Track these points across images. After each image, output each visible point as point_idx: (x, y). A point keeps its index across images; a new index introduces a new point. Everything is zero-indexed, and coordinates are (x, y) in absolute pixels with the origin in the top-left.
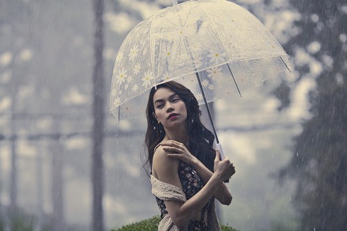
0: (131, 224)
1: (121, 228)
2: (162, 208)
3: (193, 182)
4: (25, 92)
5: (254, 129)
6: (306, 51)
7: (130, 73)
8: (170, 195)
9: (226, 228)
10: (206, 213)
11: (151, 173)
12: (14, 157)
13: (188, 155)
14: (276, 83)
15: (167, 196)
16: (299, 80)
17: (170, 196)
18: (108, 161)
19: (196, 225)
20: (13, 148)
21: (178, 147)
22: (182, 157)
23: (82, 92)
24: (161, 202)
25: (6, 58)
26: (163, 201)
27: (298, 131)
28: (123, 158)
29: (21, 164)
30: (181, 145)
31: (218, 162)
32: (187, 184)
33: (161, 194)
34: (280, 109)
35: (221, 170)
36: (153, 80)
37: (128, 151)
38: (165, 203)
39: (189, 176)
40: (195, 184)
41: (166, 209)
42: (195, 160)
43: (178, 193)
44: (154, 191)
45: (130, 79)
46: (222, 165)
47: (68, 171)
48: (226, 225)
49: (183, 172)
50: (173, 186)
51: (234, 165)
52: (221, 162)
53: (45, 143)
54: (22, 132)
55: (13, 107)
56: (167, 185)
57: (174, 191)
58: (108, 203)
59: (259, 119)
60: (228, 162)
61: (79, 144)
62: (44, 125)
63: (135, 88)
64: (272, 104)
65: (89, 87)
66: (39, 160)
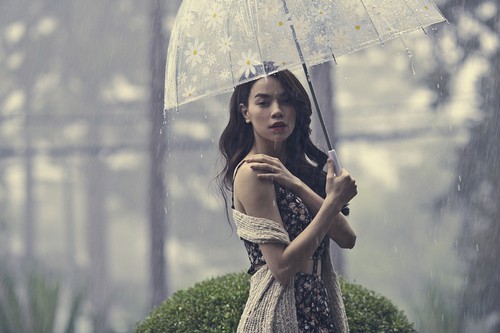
0: (210, 278)
1: (193, 286)
2: (255, 258)
3: (299, 214)
4: (46, 83)
5: (396, 137)
6: (475, 17)
8: (268, 235)
9: (353, 286)
10: (319, 261)
11: (233, 207)
12: (30, 182)
13: (287, 175)
14: (428, 66)
15: (262, 237)
16: (463, 61)
17: (268, 237)
18: (174, 188)
19: (306, 281)
20: (29, 170)
21: (272, 163)
22: (279, 178)
23: (132, 81)
24: (253, 247)
25: (15, 32)
26: (257, 246)
27: (462, 139)
28: (196, 183)
29: (41, 192)
30: (275, 160)
31: (332, 179)
32: (291, 217)
33: (253, 236)
34: (434, 105)
35: (337, 190)
37: (202, 171)
38: (261, 248)
39: (292, 205)
40: (302, 218)
41: (262, 258)
42: (298, 182)
43: (278, 231)
44: (241, 232)
47: (113, 204)
48: (351, 282)
49: (284, 202)
50: (271, 222)
53: (76, 160)
54: (42, 144)
55: (27, 106)
56: (260, 221)
57: (273, 229)
58: (173, 251)
59: (403, 120)
60: (348, 178)
62: (75, 133)
64: (422, 98)
65: (143, 74)
66: (67, 186)
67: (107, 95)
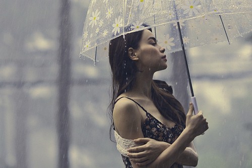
7: (102, 16)
11: (114, 129)
18: (75, 111)
23: (47, 37)
28: (90, 108)
31: (190, 116)
35: (193, 124)
36: (122, 28)
37: (96, 100)
39: (154, 130)
45: (101, 23)
46: (195, 120)
47: (32, 121)
51: (207, 121)
52: (194, 117)
60: (201, 117)
61: (44, 92)
63: (105, 33)
65: (55, 32)
67: (30, 46)
